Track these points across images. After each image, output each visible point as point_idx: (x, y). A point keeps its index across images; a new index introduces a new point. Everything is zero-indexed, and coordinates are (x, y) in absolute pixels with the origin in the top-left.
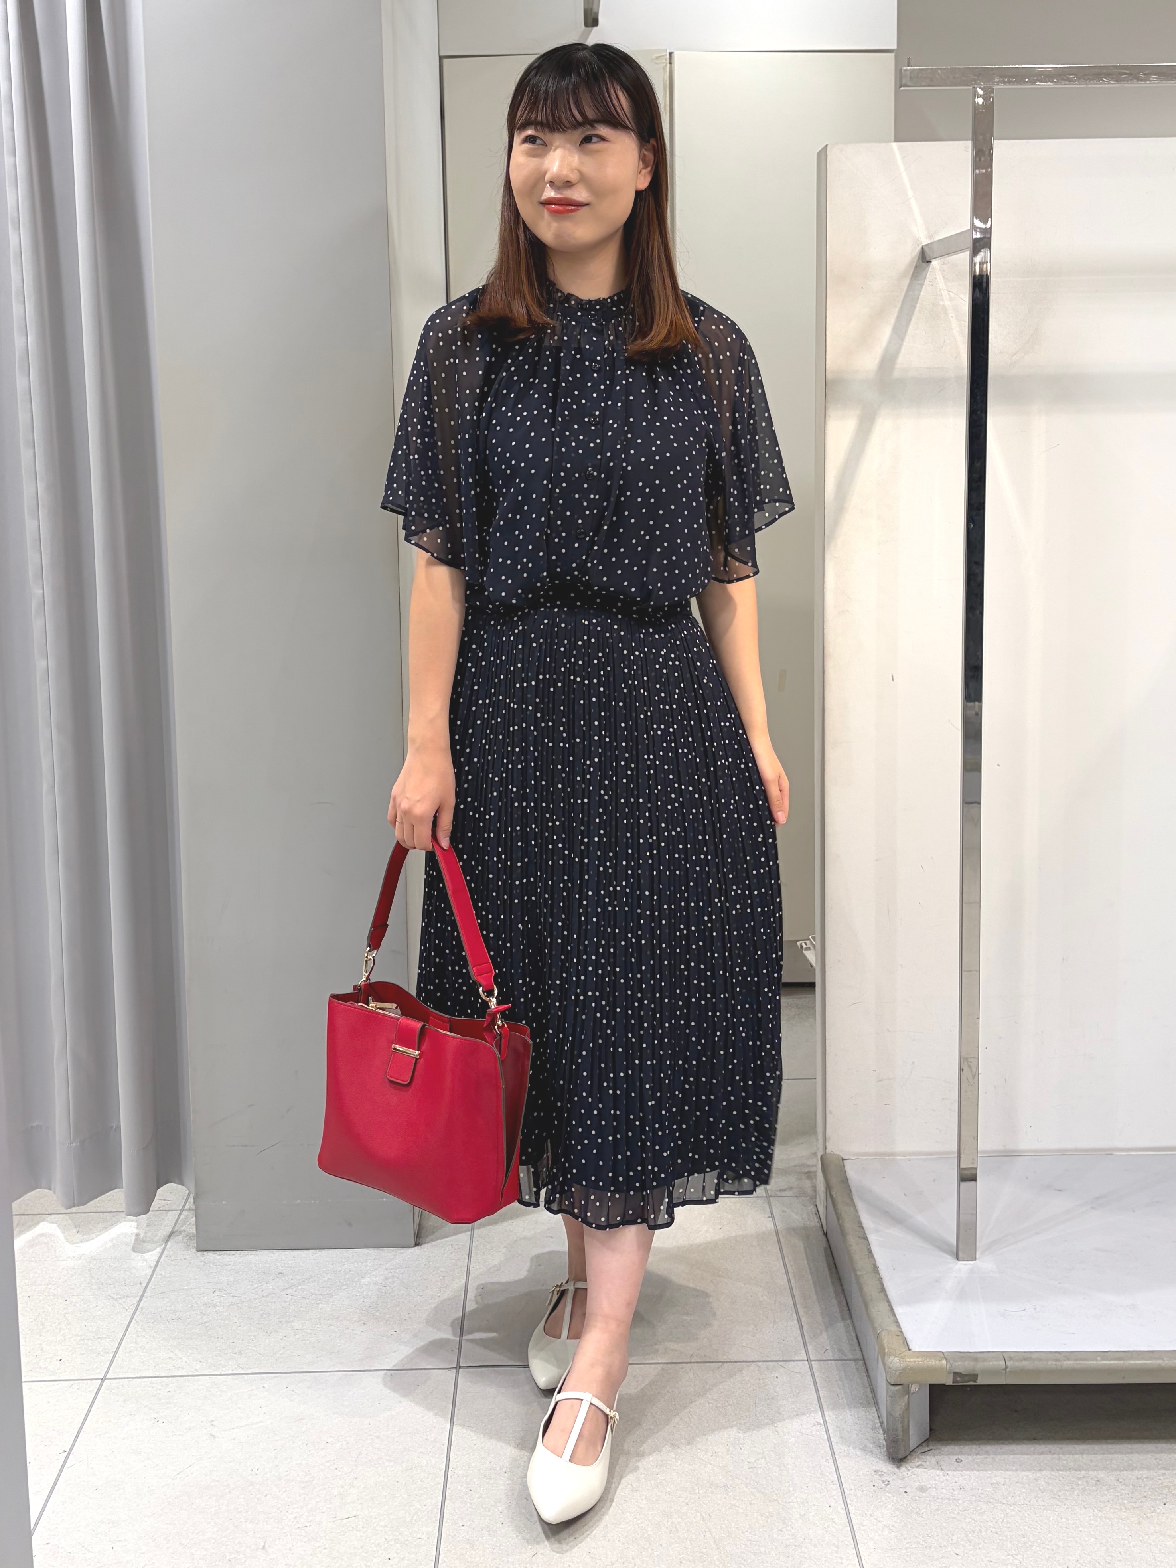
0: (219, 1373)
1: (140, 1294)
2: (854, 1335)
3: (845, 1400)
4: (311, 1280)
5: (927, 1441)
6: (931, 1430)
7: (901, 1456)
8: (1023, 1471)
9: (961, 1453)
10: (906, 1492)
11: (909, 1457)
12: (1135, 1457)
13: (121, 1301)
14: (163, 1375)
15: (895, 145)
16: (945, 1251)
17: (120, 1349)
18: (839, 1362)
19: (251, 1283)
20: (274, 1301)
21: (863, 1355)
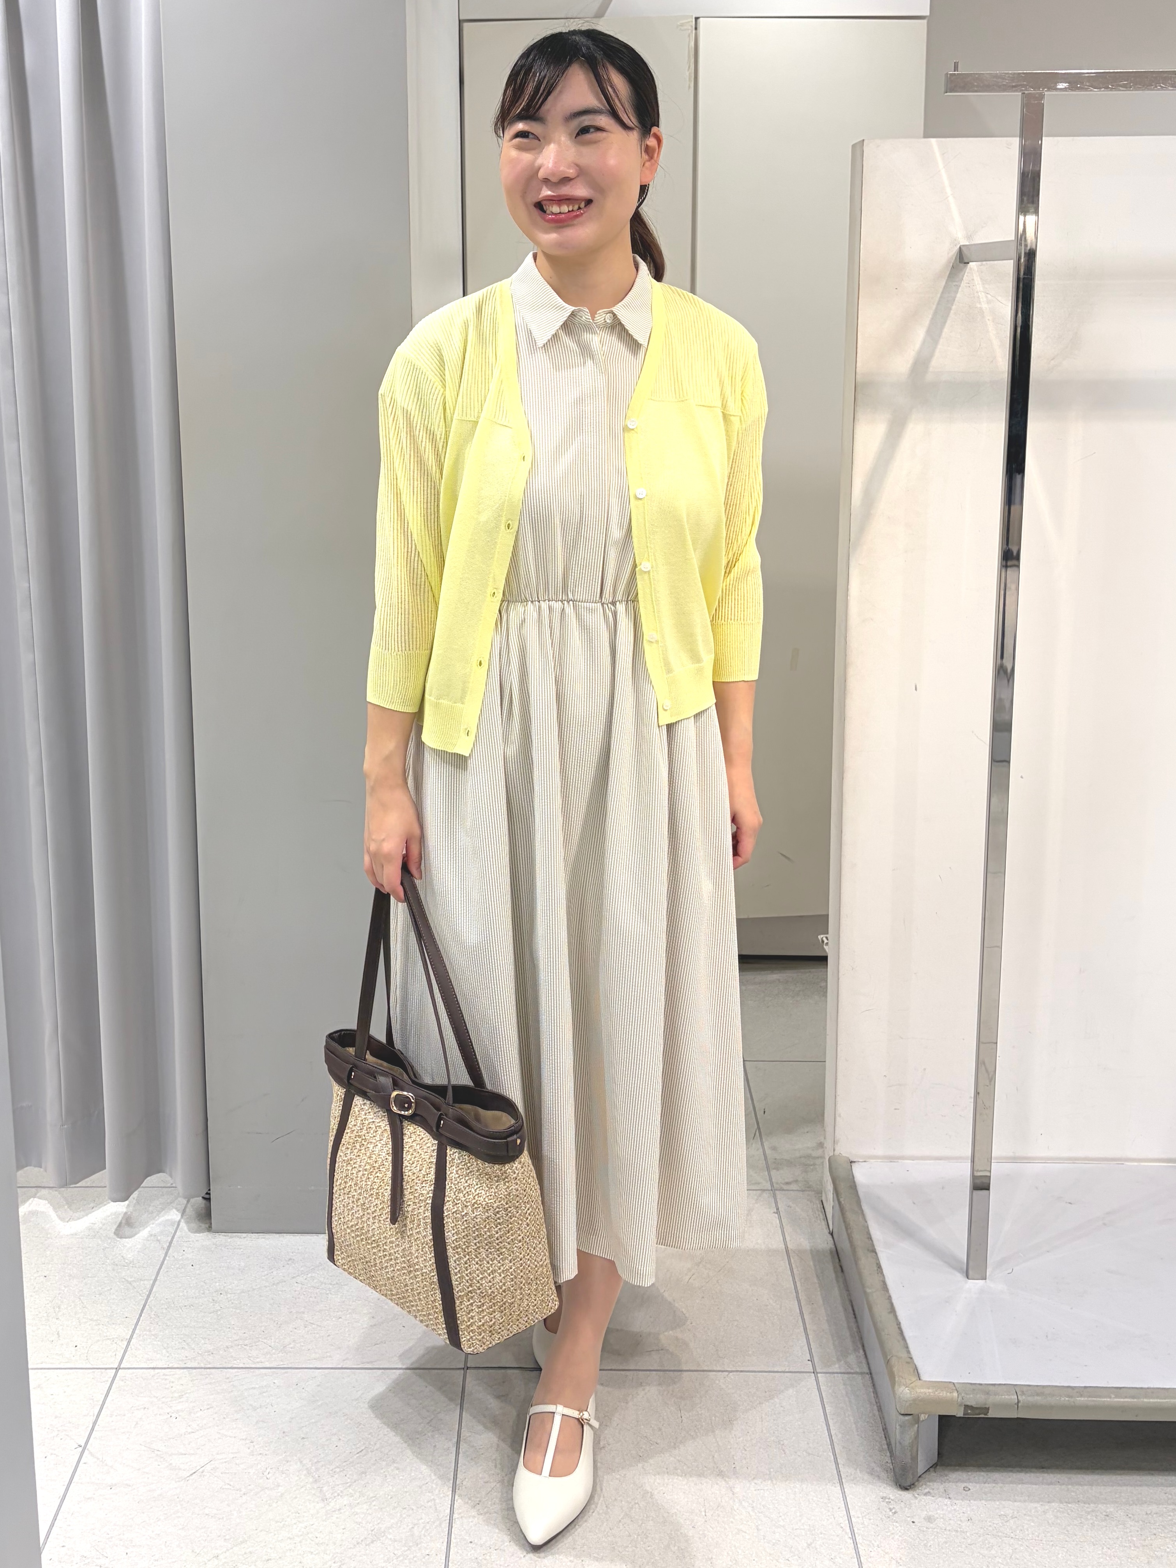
0: (229, 1366)
1: (153, 1278)
2: (860, 1346)
3: (852, 1419)
4: (321, 1267)
5: (934, 1466)
6: (939, 1454)
7: (909, 1484)
8: (1031, 1502)
9: (969, 1481)
10: (913, 1522)
11: (916, 1483)
12: (1145, 1489)
13: (134, 1284)
14: (176, 1366)
16: (955, 1268)
17: (134, 1337)
18: (846, 1376)
19: (262, 1270)
20: (284, 1289)
21: (869, 1368)
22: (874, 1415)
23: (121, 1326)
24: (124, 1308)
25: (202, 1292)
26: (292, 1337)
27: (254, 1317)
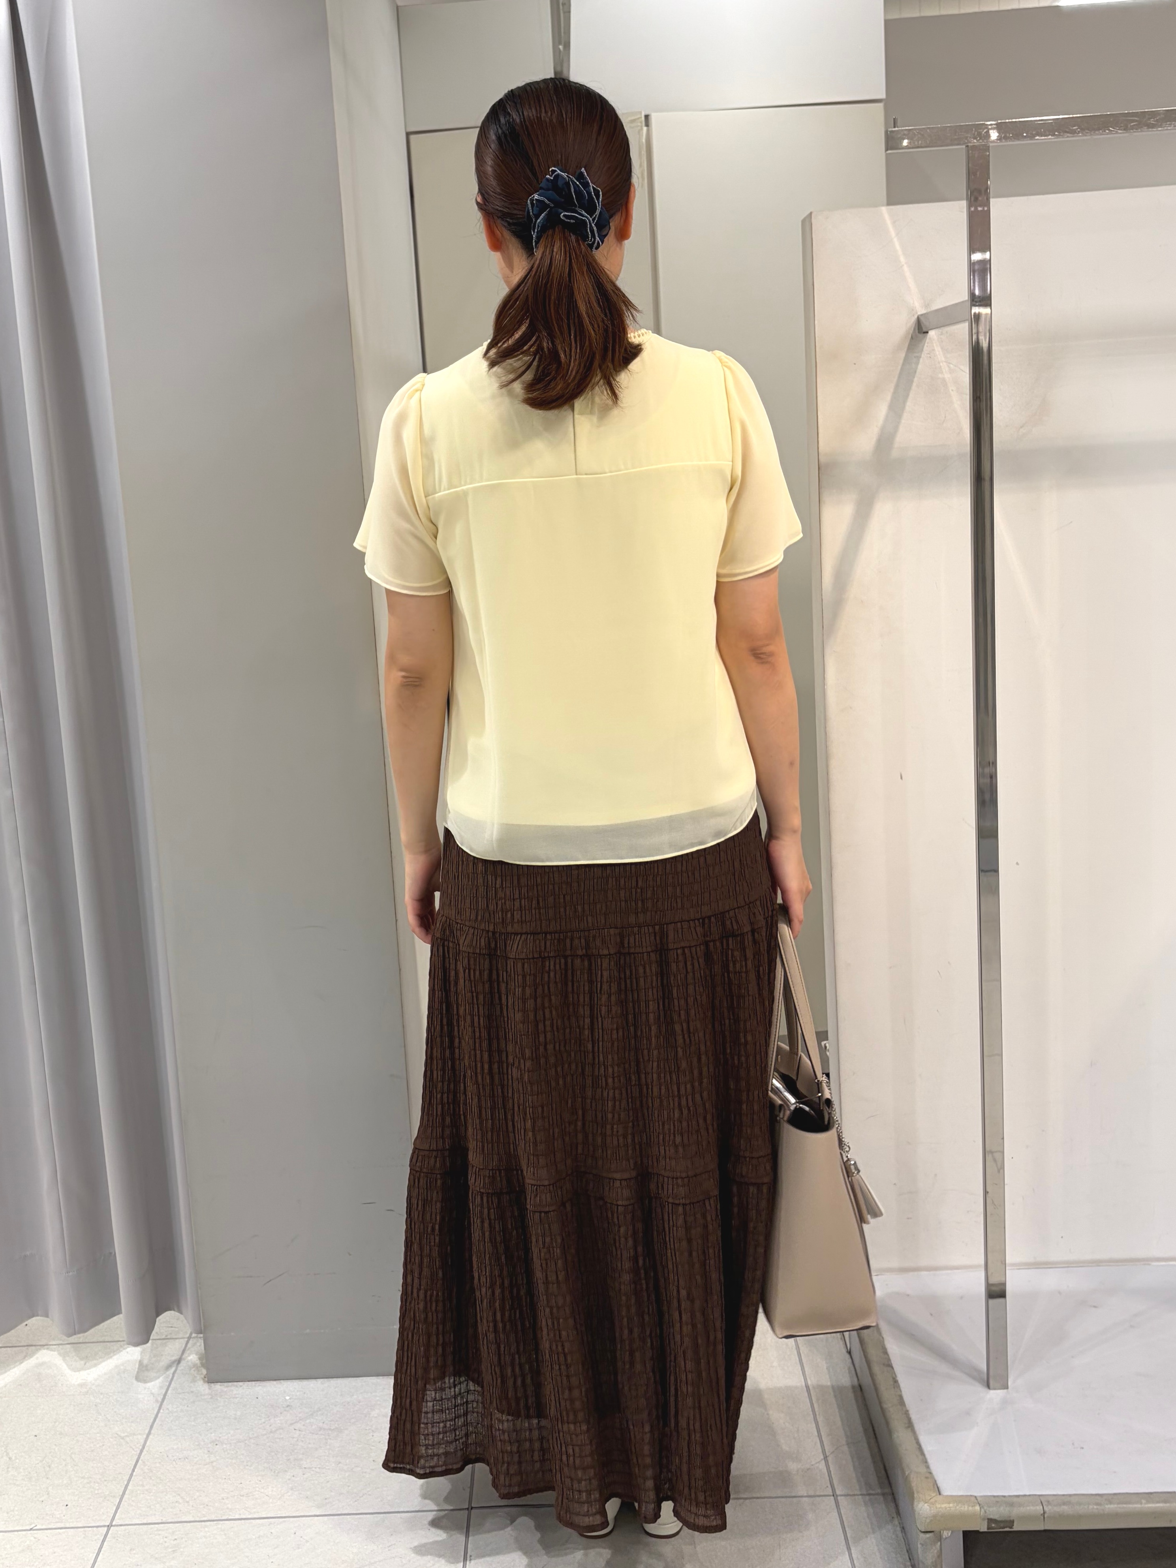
0: (226, 1518)
1: (147, 1432)
3: (874, 1541)
4: (320, 1412)
13: (128, 1439)
14: (170, 1521)
15: (884, 209)
16: (974, 1378)
17: (126, 1492)
18: (867, 1498)
19: (258, 1418)
20: (282, 1437)
21: (892, 1490)
22: (897, 1536)
23: (113, 1482)
24: (116, 1465)
25: (197, 1443)
26: (291, 1485)
27: (251, 1466)
